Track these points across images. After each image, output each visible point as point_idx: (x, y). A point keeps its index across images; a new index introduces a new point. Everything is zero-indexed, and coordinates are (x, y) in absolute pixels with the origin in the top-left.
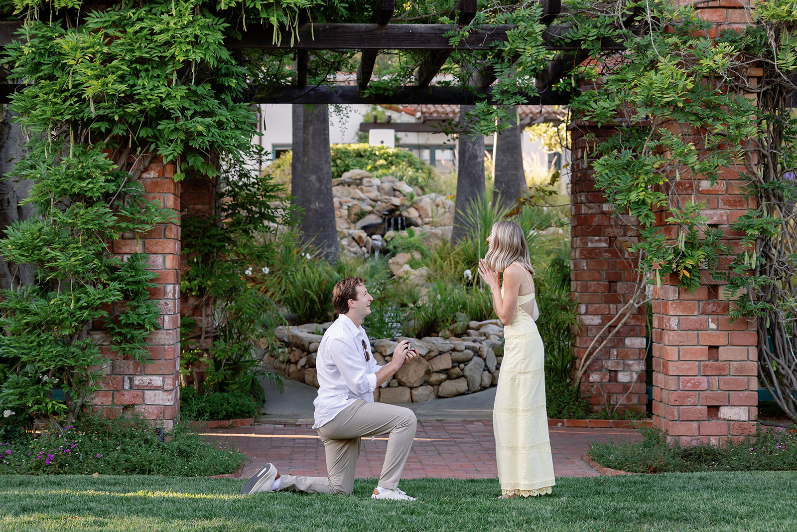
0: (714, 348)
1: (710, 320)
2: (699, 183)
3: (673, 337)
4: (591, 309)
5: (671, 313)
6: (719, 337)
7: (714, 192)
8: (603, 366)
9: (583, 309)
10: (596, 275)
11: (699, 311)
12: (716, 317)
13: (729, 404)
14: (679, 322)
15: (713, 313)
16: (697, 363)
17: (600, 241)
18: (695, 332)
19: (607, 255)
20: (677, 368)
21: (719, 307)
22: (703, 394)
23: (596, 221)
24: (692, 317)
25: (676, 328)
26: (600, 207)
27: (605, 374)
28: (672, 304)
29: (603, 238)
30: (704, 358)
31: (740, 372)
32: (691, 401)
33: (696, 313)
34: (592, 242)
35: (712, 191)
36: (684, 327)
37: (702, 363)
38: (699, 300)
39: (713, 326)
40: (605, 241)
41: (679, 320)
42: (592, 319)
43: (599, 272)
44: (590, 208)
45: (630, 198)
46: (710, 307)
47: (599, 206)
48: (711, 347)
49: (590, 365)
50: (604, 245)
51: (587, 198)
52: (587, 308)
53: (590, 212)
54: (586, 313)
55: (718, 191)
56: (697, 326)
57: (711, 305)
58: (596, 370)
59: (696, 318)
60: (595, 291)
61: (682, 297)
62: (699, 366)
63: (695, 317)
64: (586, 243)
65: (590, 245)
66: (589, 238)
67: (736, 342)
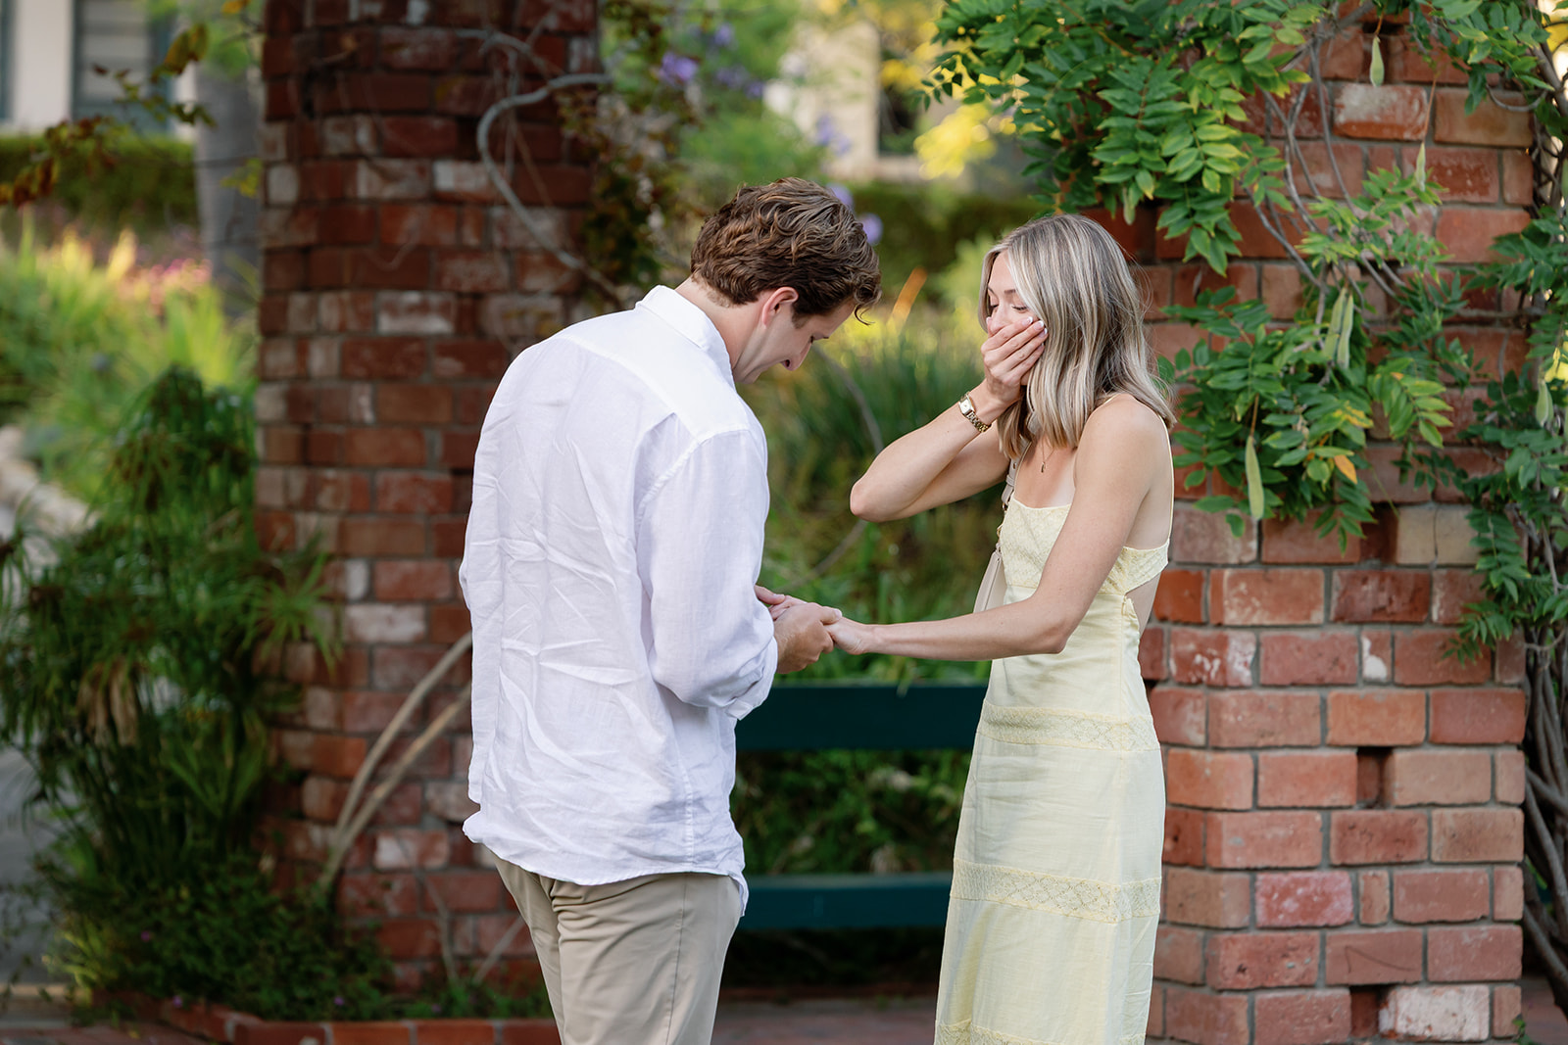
0: (1375, 756)
1: (1367, 644)
2: (1337, 93)
3: (1236, 713)
4: (387, 578)
5: (1232, 617)
6: (1394, 711)
7: (1387, 133)
8: (424, 808)
9: (356, 578)
10: (408, 444)
11: (1328, 610)
12: (1385, 631)
13: (1429, 980)
14: (1257, 655)
15: (1378, 616)
16: (1318, 817)
17: (423, 309)
18: (1314, 693)
19: (449, 366)
20: (1250, 838)
21: (1399, 591)
22: (1337, 940)
23: (412, 227)
24: (1302, 634)
25: (1246, 676)
26: (427, 174)
27: (434, 839)
28: (1234, 582)
29: (435, 299)
30: (1342, 796)
31: (1468, 848)
32: (1293, 968)
33: (1318, 616)
34: (393, 310)
35: (1381, 127)
36: (1276, 673)
37: (1336, 815)
38: (1329, 565)
39: (1375, 667)
40: (444, 311)
41: (1258, 645)
42: (390, 621)
43: (419, 436)
44: (388, 177)
46: (1369, 594)
47: (422, 171)
48: (1365, 752)
49: (388, 801)
50: (437, 325)
51: (378, 136)
52: (372, 578)
53: (389, 192)
54: (371, 597)
55: (1402, 129)
56: (1321, 667)
57: (1370, 587)
58: (405, 822)
59: (1318, 633)
60: (402, 510)
61: (1270, 554)
62: (1326, 827)
63: (1313, 635)
64: (370, 319)
65: (387, 325)
66: (386, 296)
67: (1453, 729)
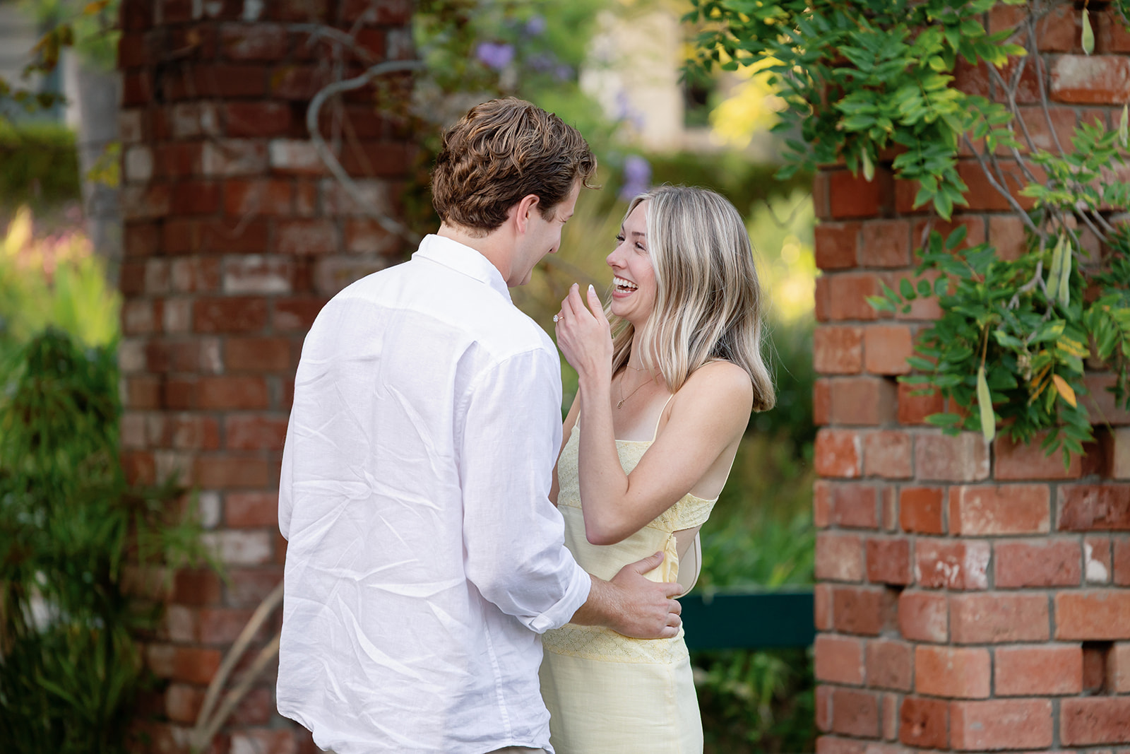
0: (1098, 648)
1: (1089, 550)
2: (1052, 64)
3: (974, 613)
4: (238, 507)
5: (968, 528)
6: (1114, 608)
7: (1097, 98)
9: (210, 507)
10: (252, 389)
11: (1053, 520)
12: (1104, 538)
14: (991, 561)
15: (1098, 525)
16: (1049, 704)
17: (263, 271)
18: (1043, 594)
19: (287, 318)
20: (988, 724)
21: (1116, 501)
23: (253, 199)
24: (1032, 543)
25: (982, 580)
26: (264, 152)
27: (282, 737)
28: (969, 497)
29: (274, 262)
30: (1070, 684)
33: (1045, 526)
34: (237, 273)
35: (1092, 93)
36: (1008, 577)
37: (1064, 702)
38: (1054, 481)
39: (1096, 570)
40: (282, 272)
41: (992, 553)
42: (240, 545)
43: (262, 382)
44: (230, 156)
45: (902, 111)
46: (1090, 506)
47: (260, 150)
48: (1089, 646)
49: (242, 705)
50: (276, 285)
51: (220, 120)
52: (223, 508)
53: (232, 168)
54: (224, 525)
55: (1110, 94)
56: (1049, 571)
57: (1091, 499)
58: (255, 723)
59: (1045, 541)
60: (248, 448)
61: (1002, 471)
62: (1056, 713)
63: (1040, 543)
64: (217, 280)
65: (232, 286)
66: (230, 260)
